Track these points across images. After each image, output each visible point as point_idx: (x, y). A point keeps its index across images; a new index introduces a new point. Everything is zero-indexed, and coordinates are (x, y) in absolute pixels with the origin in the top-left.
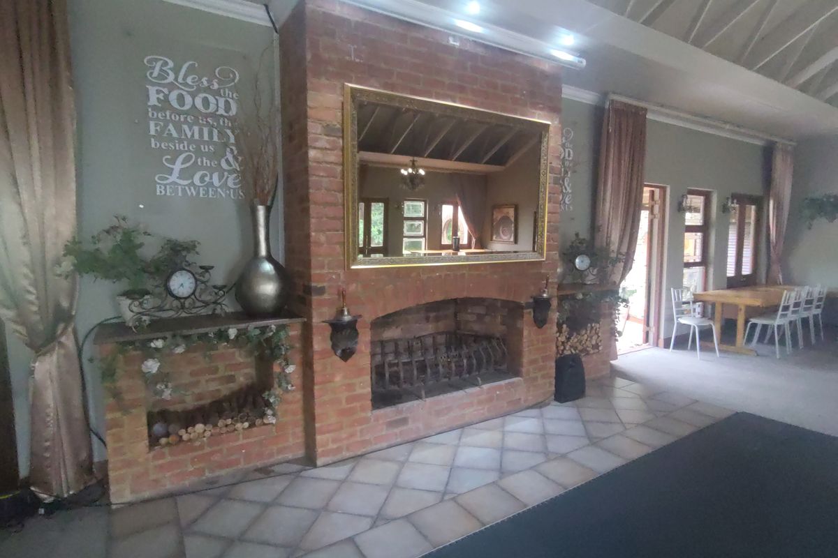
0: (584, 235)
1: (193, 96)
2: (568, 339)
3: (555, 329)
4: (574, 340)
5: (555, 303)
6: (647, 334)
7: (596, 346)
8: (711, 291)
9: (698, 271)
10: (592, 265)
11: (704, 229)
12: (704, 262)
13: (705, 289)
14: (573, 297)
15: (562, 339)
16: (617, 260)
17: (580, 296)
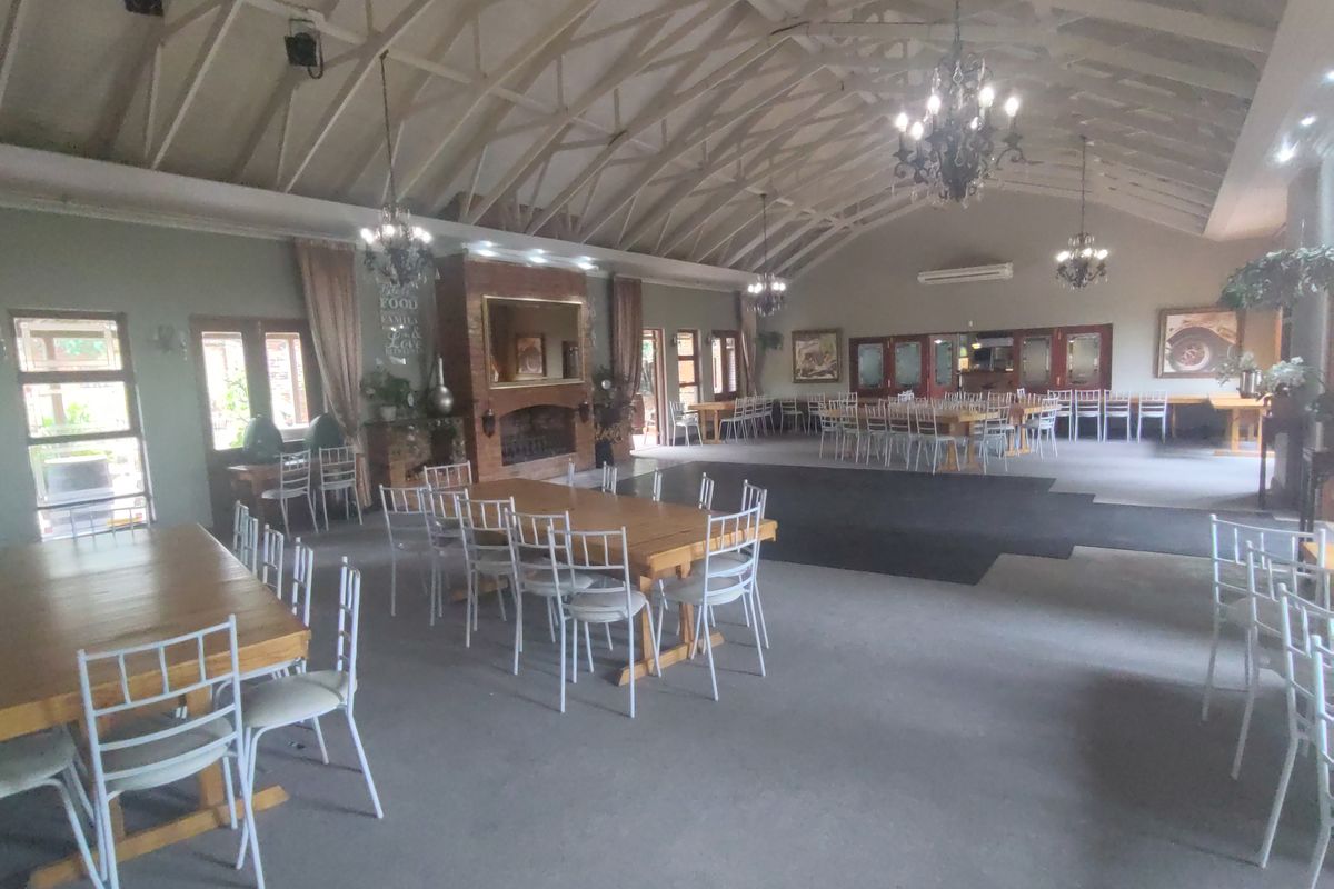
0: (607, 366)
1: (399, 300)
2: (602, 433)
3: (593, 424)
4: (605, 433)
5: (591, 408)
6: (659, 438)
7: (619, 438)
8: (703, 403)
9: (693, 389)
10: (613, 386)
11: (695, 358)
12: (697, 383)
13: (699, 402)
14: (602, 406)
15: (598, 433)
16: (628, 382)
17: (607, 405)
